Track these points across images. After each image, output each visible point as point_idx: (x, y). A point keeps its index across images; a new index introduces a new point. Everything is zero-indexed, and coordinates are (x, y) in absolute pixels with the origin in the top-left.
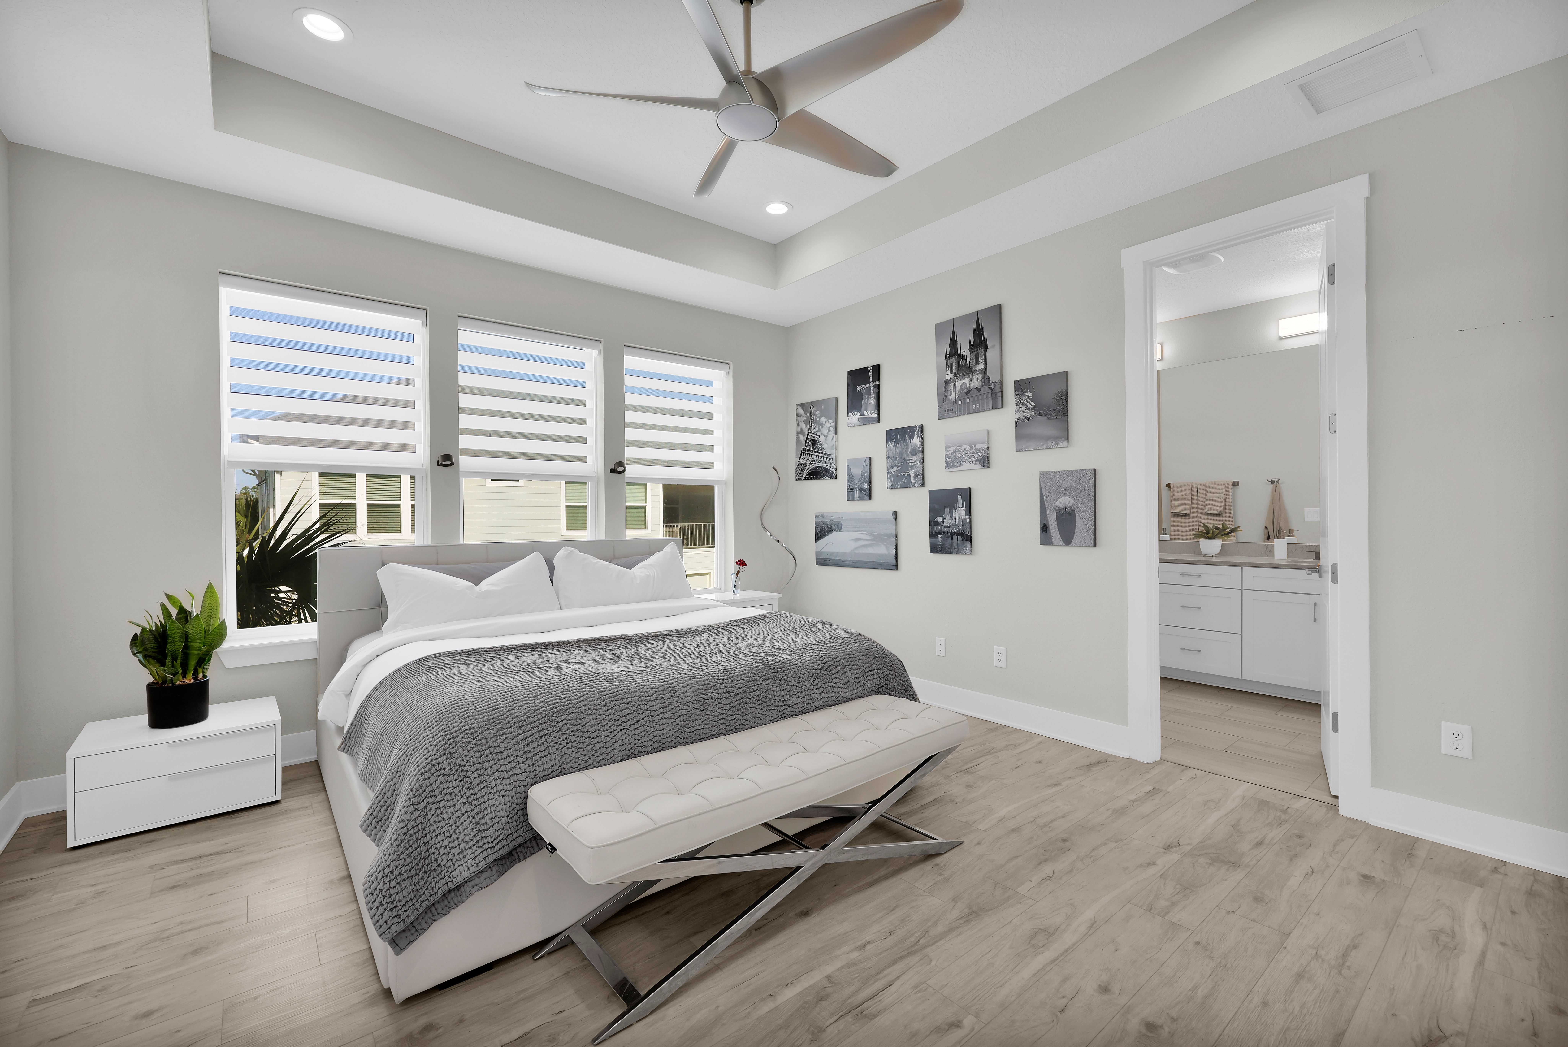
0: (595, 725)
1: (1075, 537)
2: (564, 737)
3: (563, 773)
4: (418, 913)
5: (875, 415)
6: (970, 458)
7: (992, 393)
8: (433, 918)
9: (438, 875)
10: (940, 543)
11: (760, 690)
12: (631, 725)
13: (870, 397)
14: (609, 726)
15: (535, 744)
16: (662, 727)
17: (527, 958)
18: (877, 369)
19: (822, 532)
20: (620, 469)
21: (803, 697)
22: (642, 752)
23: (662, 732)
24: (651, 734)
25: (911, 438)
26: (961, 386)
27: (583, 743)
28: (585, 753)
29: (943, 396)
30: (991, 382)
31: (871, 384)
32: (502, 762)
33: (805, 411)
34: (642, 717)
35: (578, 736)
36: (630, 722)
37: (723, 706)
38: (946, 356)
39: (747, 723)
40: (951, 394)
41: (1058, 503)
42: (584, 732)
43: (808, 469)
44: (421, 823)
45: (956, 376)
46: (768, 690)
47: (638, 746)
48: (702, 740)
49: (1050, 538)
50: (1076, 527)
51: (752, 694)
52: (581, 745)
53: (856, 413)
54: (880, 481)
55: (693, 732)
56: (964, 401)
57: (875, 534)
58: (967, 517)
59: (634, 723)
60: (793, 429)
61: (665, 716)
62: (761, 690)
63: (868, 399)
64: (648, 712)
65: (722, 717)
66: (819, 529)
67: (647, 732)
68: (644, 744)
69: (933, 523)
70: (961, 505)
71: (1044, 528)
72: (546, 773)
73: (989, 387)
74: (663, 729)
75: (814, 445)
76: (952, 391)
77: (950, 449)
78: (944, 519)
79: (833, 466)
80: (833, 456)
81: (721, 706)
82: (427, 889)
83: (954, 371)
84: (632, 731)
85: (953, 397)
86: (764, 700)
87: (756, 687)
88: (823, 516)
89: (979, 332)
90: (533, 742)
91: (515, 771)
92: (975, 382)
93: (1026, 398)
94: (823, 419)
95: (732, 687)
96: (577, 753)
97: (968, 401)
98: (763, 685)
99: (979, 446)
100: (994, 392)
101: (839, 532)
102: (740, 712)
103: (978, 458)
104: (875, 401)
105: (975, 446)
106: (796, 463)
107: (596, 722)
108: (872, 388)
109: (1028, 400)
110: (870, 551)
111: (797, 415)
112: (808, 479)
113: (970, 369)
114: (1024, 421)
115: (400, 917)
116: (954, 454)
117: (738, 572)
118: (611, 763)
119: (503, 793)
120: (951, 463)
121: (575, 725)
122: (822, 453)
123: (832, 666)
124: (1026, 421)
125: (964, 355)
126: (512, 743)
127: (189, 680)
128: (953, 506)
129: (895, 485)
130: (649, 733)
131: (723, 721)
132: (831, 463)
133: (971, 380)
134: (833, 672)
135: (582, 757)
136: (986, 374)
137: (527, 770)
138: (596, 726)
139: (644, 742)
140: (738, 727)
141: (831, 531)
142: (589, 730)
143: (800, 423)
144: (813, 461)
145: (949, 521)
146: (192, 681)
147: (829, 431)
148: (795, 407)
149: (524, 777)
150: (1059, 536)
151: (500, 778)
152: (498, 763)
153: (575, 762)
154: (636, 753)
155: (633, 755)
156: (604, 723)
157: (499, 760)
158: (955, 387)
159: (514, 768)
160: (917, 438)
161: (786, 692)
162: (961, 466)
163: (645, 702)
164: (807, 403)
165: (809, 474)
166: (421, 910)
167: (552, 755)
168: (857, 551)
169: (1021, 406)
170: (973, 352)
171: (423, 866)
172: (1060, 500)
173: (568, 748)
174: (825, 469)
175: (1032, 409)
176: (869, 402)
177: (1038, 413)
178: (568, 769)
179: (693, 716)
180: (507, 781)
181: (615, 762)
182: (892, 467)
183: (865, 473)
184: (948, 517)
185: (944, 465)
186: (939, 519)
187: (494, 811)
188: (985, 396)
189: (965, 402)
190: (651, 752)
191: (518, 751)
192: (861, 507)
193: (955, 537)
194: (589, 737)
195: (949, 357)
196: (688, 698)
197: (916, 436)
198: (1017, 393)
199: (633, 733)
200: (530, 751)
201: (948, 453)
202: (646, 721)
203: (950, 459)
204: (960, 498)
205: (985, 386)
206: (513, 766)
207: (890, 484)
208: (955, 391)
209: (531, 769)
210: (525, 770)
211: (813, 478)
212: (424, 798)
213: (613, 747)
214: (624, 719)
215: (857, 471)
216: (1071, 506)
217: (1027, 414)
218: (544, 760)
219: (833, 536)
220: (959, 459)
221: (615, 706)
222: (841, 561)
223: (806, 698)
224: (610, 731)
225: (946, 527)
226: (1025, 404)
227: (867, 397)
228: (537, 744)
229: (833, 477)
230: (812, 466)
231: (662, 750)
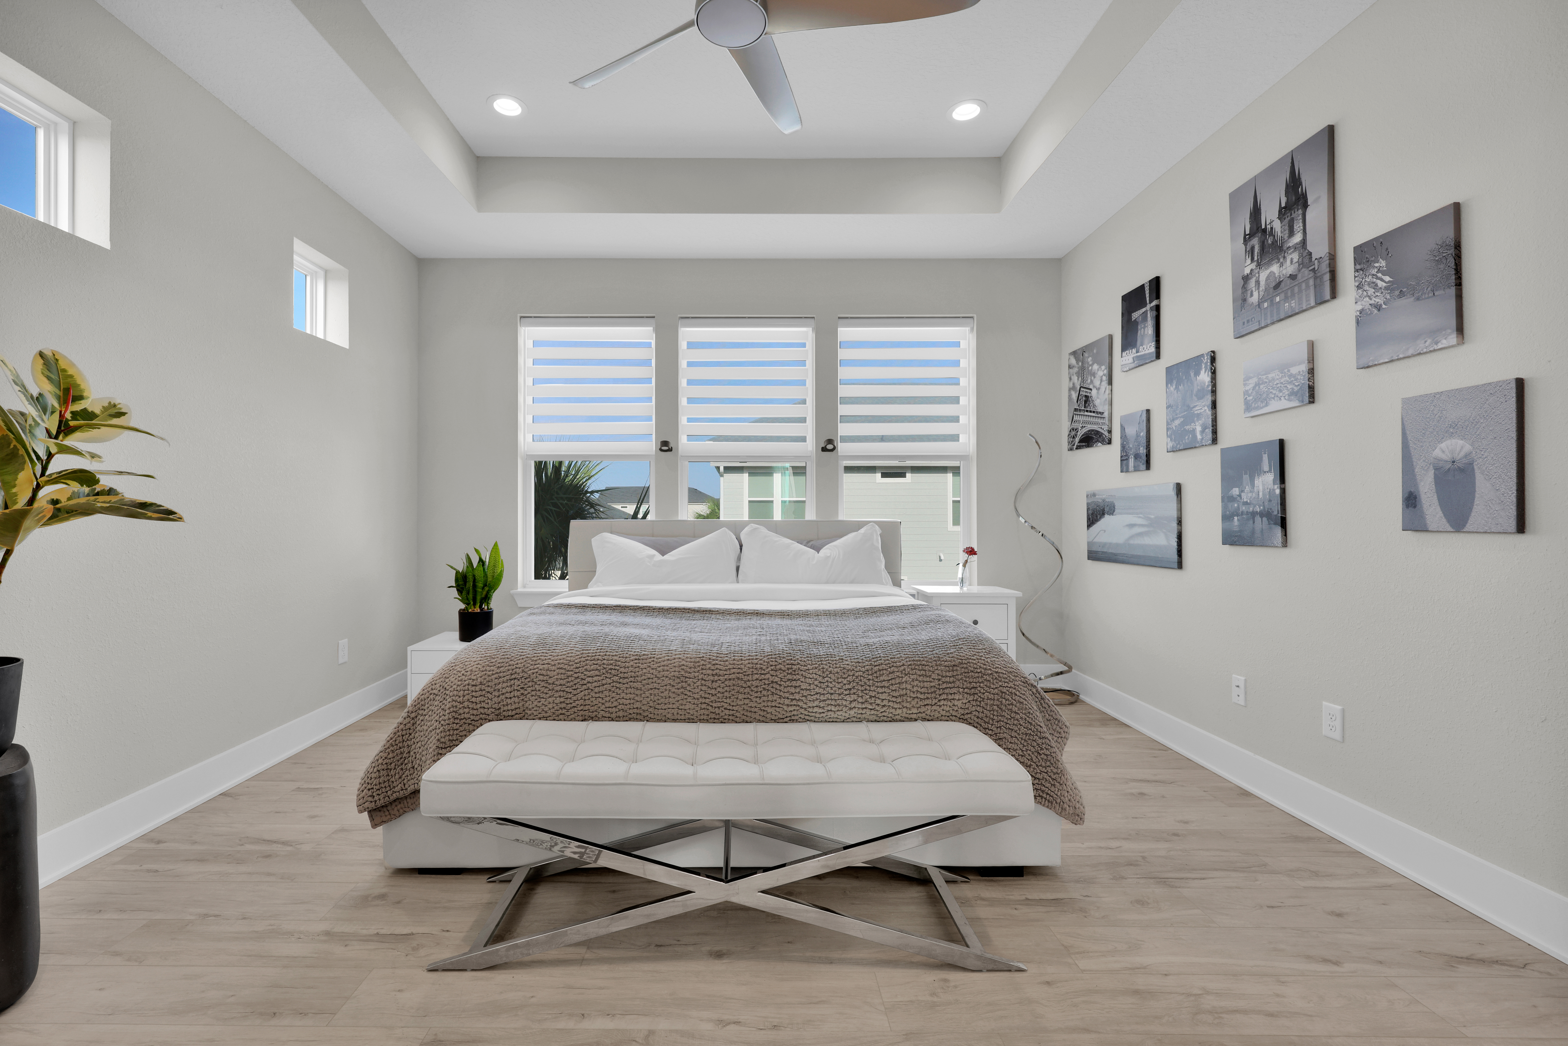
0: (561, 679)
1: (1473, 514)
2: (530, 684)
3: (526, 717)
4: (388, 800)
5: (1152, 349)
6: (1280, 391)
7: (1315, 278)
8: (404, 809)
9: (410, 775)
10: (1236, 529)
11: (761, 680)
12: (595, 687)
13: (1146, 325)
14: (574, 683)
15: (505, 685)
16: (629, 696)
17: (484, 878)
18: (1156, 283)
19: (1095, 515)
20: (830, 447)
21: (823, 701)
22: (605, 717)
23: (628, 701)
24: (616, 700)
25: (1197, 373)
26: (1268, 278)
27: (546, 693)
28: (546, 703)
29: (1241, 300)
30: (1313, 259)
31: (1148, 307)
32: (474, 694)
33: (1077, 360)
34: (609, 681)
35: (543, 686)
36: (595, 684)
37: (706, 689)
38: (1245, 238)
39: (738, 714)
40: (1252, 295)
41: (1437, 453)
42: (550, 684)
43: (1080, 434)
44: (410, 729)
45: (1259, 265)
46: (772, 682)
47: (602, 710)
48: (677, 720)
49: (1422, 517)
50: (1477, 495)
51: (749, 684)
52: (544, 695)
53: (1131, 350)
54: (1160, 442)
55: (665, 709)
56: (1272, 301)
57: (1152, 517)
58: (1276, 487)
59: (600, 686)
60: (1066, 384)
61: (634, 686)
62: (763, 681)
63: (1144, 328)
64: (617, 678)
65: (704, 701)
66: (1090, 512)
67: (613, 698)
68: (608, 709)
69: (1227, 499)
70: (1266, 467)
71: (1411, 500)
72: (510, 713)
73: (1310, 268)
74: (630, 699)
75: (1086, 402)
76: (1254, 289)
77: (1251, 381)
78: (1242, 491)
79: (1106, 428)
80: (1106, 415)
81: (704, 688)
82: (400, 783)
83: (1256, 258)
84: (596, 693)
85: (1255, 299)
86: (765, 693)
87: (756, 676)
88: (1094, 495)
89: (1294, 185)
90: (503, 682)
91: (483, 705)
92: (1289, 265)
93: (1374, 271)
94: (1095, 367)
95: (725, 671)
96: (540, 702)
97: (1278, 299)
98: (767, 676)
99: (1294, 370)
100: (1319, 274)
101: (1111, 516)
102: (728, 701)
103: (1293, 389)
104: (1152, 329)
105: (1289, 371)
106: (1068, 428)
107: (563, 677)
108: (1149, 312)
109: (1380, 275)
110: (1147, 541)
111: (1070, 367)
112: (1080, 448)
113: (1281, 248)
114: (1371, 313)
115: (373, 798)
116: (1257, 388)
117: (966, 561)
118: (571, 720)
119: (469, 721)
120: (1252, 403)
121: (543, 675)
122: (1094, 412)
123: (885, 672)
124: (1376, 311)
125: (1272, 228)
126: (488, 680)
127: (477, 610)
128: (1255, 470)
129: (1177, 445)
130: (614, 699)
131: (704, 706)
132: (1103, 424)
133: (1281, 265)
134: (882, 678)
135: (543, 707)
136: (1306, 249)
137: (493, 706)
138: (562, 681)
139: (609, 707)
140: (726, 717)
141: (1104, 514)
142: (555, 683)
143: (1072, 377)
144: (1087, 425)
145: (1250, 495)
146: (479, 611)
147: (1101, 381)
148: (1067, 356)
149: (489, 712)
150: (1440, 514)
151: (469, 708)
152: (471, 694)
153: (536, 710)
154: (600, 716)
155: (597, 718)
156: (570, 679)
157: (472, 691)
158: (1258, 282)
159: (484, 702)
160: (1205, 372)
161: (797, 690)
162: (1267, 405)
163: (618, 668)
164: (1079, 349)
165: (1081, 441)
166: (392, 798)
167: (516, 698)
168: (1132, 542)
169: (1366, 287)
170: (1285, 219)
171: (402, 764)
172: (1443, 445)
173: (532, 696)
174: (1097, 433)
175: (1386, 288)
176: (1146, 333)
177: (1397, 293)
178: (530, 715)
179: (667, 692)
180: (475, 712)
181: (574, 720)
182: (1173, 420)
183: (1141, 433)
184: (1247, 489)
185: (1243, 407)
186: (1235, 491)
187: (457, 734)
188: (1304, 285)
189: (1272, 303)
190: (616, 719)
191: (490, 688)
192: (1139, 481)
193: (1258, 519)
194: (553, 690)
195: (1249, 238)
196: (666, 672)
197: (1204, 370)
198: (1358, 267)
199: (597, 695)
200: (499, 690)
201: (1247, 388)
202: (613, 686)
203: (1251, 398)
204: (1265, 458)
205: (1303, 270)
206: (483, 700)
207: (1170, 445)
208: (1258, 289)
209: (496, 706)
210: (492, 706)
211: (1085, 446)
212: (417, 709)
213: (574, 704)
214: (590, 679)
215: (1131, 431)
216: (1466, 456)
217: (1377, 300)
218: (509, 701)
219: (1106, 522)
220: (1265, 396)
221: (586, 665)
222: (1115, 555)
223: (827, 703)
224: (573, 688)
225: (1246, 503)
226: (1373, 283)
227: (1143, 326)
228: (506, 685)
229: (1106, 442)
230: (1084, 430)
231: (630, 720)
